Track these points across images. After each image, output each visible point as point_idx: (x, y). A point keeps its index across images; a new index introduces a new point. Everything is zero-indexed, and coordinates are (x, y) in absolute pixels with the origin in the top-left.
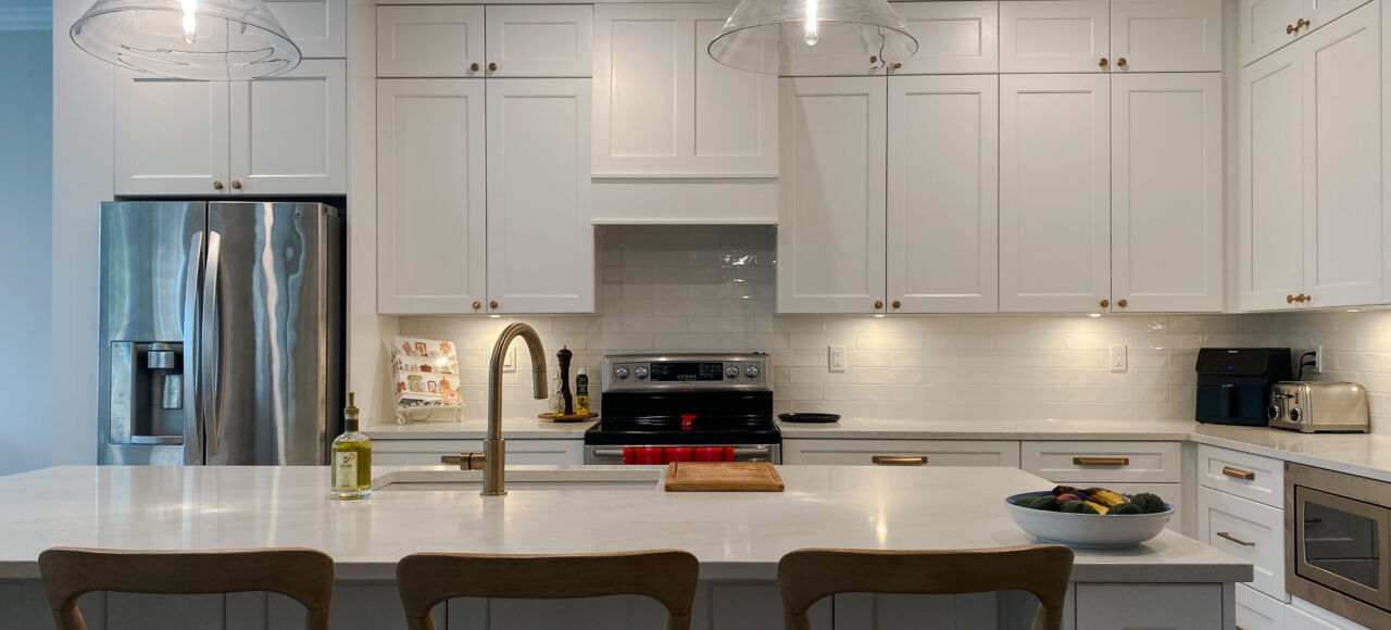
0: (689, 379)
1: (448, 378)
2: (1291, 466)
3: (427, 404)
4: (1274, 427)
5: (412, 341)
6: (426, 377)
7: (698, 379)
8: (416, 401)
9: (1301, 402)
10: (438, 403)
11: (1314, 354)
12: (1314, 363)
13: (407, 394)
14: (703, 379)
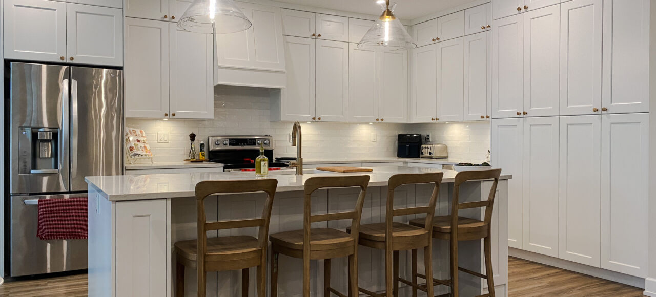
0: (244, 145)
1: (146, 145)
2: (445, 166)
3: (142, 155)
4: (422, 158)
5: (131, 129)
6: (140, 144)
7: (247, 145)
8: (138, 154)
9: (432, 149)
10: (145, 155)
11: (428, 136)
12: (428, 139)
13: (136, 151)
14: (249, 145)
